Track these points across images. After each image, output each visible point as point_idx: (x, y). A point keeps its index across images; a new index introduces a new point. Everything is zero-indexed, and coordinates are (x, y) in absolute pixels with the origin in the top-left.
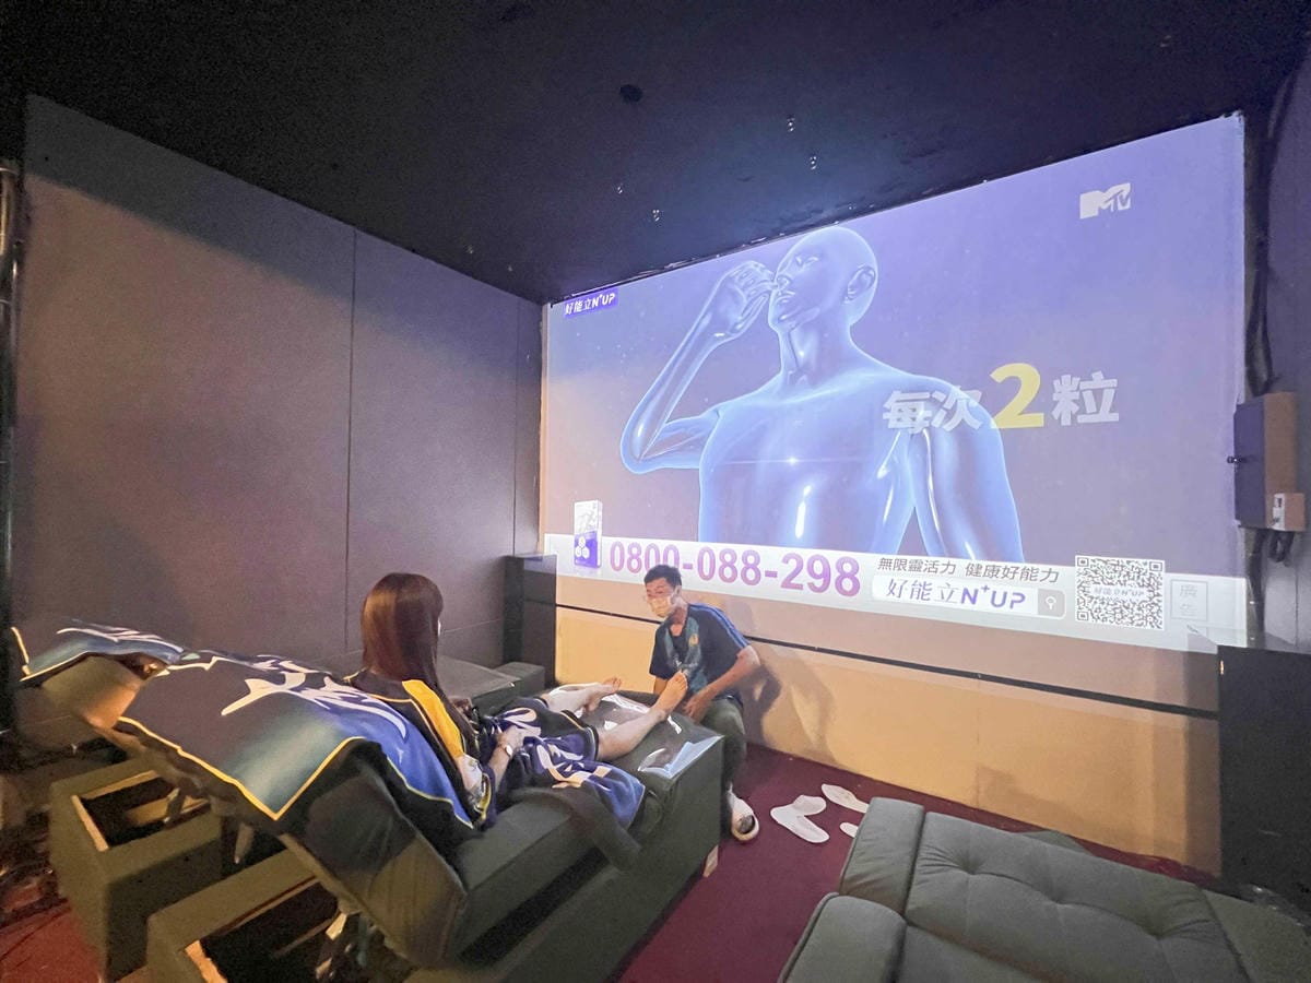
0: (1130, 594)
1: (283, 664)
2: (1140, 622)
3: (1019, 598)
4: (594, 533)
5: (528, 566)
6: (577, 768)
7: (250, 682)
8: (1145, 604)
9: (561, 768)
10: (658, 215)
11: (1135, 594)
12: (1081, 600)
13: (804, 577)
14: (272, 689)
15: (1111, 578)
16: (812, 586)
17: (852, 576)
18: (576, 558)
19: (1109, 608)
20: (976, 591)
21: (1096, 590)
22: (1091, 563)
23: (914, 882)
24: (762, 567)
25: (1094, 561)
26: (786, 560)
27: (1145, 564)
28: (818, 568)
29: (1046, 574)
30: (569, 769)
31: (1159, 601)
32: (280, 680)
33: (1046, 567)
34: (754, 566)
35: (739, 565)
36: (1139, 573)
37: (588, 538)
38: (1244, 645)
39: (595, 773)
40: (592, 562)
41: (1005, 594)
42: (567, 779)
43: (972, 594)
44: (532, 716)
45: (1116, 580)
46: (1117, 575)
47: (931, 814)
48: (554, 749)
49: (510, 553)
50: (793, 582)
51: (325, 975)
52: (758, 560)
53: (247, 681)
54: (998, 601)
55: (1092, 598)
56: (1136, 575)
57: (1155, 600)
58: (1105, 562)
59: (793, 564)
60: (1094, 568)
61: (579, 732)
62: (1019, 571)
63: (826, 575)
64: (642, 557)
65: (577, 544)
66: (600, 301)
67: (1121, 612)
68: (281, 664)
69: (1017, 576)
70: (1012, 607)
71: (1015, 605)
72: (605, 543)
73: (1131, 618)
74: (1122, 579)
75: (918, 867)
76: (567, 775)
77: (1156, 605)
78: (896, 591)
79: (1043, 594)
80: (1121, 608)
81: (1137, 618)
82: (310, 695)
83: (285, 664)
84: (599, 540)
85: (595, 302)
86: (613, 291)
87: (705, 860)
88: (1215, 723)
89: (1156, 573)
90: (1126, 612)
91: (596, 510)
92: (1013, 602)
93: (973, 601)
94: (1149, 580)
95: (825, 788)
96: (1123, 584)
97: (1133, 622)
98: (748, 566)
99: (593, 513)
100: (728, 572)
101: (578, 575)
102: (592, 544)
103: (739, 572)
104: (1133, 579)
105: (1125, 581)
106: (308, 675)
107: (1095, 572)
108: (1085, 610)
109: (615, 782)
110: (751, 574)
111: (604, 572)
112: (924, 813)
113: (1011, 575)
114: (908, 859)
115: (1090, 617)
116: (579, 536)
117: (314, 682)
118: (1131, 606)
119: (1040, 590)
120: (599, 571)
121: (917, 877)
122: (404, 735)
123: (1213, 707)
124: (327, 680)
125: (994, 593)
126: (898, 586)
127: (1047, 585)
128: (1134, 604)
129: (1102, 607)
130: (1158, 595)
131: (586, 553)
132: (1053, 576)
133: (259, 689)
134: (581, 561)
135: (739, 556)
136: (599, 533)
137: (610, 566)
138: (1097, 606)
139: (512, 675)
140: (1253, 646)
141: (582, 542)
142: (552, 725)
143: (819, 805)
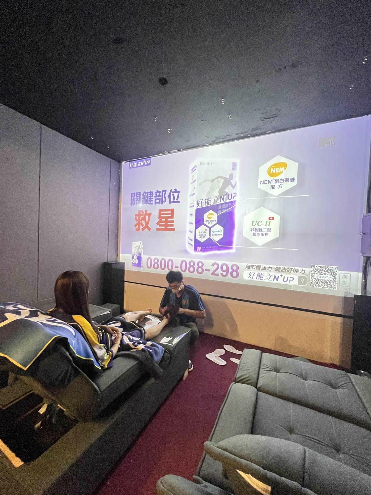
0: (327, 277)
1: (19, 306)
2: (330, 287)
3: (292, 279)
4: (140, 254)
5: (113, 266)
6: (139, 343)
7: (6, 315)
8: (331, 281)
9: (133, 343)
10: (170, 131)
11: (328, 278)
12: (312, 280)
13: (219, 271)
14: (17, 317)
15: (322, 272)
16: (222, 274)
17: (236, 271)
18: (133, 263)
19: (320, 282)
20: (278, 277)
21: (317, 277)
22: (316, 267)
23: (260, 377)
24: (204, 268)
25: (317, 266)
26: (213, 265)
27: (332, 268)
28: (225, 268)
29: (301, 271)
30: (136, 344)
31: (336, 280)
32: (19, 313)
33: (302, 269)
34: (201, 267)
35: (196, 267)
36: (330, 271)
37: (138, 256)
38: (360, 294)
39: (146, 345)
40: (139, 265)
41: (288, 277)
42: (136, 347)
43: (277, 278)
44: (119, 324)
45: (323, 273)
46: (323, 271)
47: (264, 354)
48: (130, 336)
49: (106, 261)
50: (215, 273)
51: (38, 428)
52: (203, 265)
53: (5, 314)
54: (285, 280)
55: (315, 279)
56: (329, 271)
57: (335, 280)
58: (320, 267)
59: (216, 266)
60: (316, 269)
61: (139, 330)
62: (293, 270)
63: (227, 270)
64: (159, 263)
65: (133, 258)
66: (144, 163)
67: (324, 284)
68: (18, 306)
69: (292, 272)
70: (290, 282)
71: (291, 281)
72: (144, 258)
73: (327, 286)
74: (325, 273)
75: (260, 372)
76: (136, 346)
77: (335, 281)
78: (251, 276)
79: (300, 278)
80: (324, 282)
81: (329, 285)
82: (33, 319)
83: (20, 306)
84: (142, 256)
85: (142, 163)
86: (149, 160)
87: (184, 373)
88: (352, 320)
89: (336, 271)
90: (326, 284)
91: (141, 245)
92: (290, 280)
93: (277, 280)
94: (333, 273)
95: (225, 346)
96: (325, 274)
97: (328, 287)
98: (199, 267)
99: (140, 246)
100: (192, 269)
101: (133, 270)
102: (139, 258)
103: (196, 269)
104: (328, 273)
105: (326, 273)
106: (30, 311)
107: (317, 270)
108: (313, 283)
109: (154, 348)
110: (200, 270)
111: (144, 269)
112: (262, 353)
113: (290, 271)
114: (257, 369)
115: (314, 285)
116: (134, 255)
117: (34, 314)
118: (327, 281)
119: (299, 276)
120: (142, 269)
121: (261, 375)
122: (74, 335)
123: (351, 314)
124: (39, 313)
125: (284, 277)
126: (252, 275)
127: (301, 275)
128: (328, 281)
129: (318, 282)
130: (336, 278)
131: (137, 261)
132: (303, 272)
133: (11, 318)
134: (135, 265)
135: (196, 263)
136: (142, 254)
137: (146, 266)
138: (317, 282)
139: (109, 308)
140: (363, 295)
141: (135, 257)
142: (127, 327)
143: (223, 352)
